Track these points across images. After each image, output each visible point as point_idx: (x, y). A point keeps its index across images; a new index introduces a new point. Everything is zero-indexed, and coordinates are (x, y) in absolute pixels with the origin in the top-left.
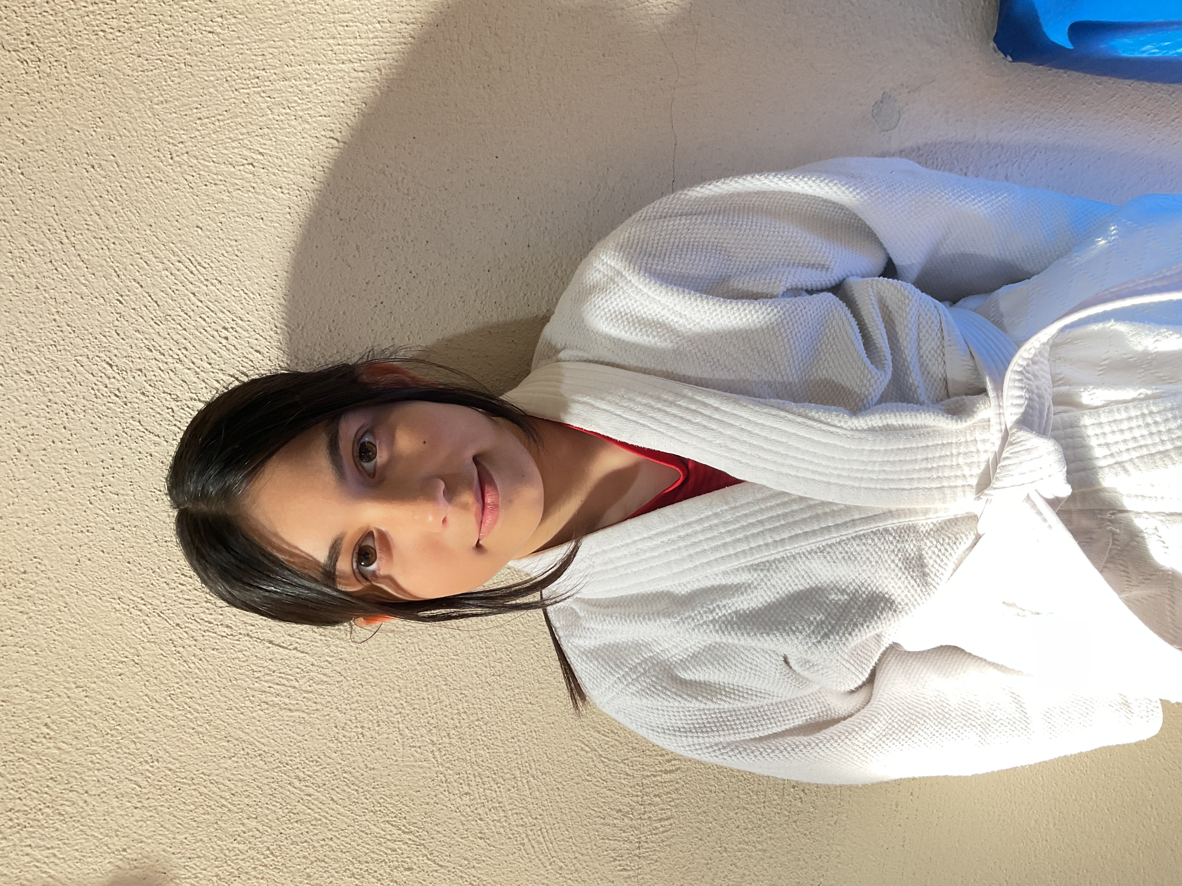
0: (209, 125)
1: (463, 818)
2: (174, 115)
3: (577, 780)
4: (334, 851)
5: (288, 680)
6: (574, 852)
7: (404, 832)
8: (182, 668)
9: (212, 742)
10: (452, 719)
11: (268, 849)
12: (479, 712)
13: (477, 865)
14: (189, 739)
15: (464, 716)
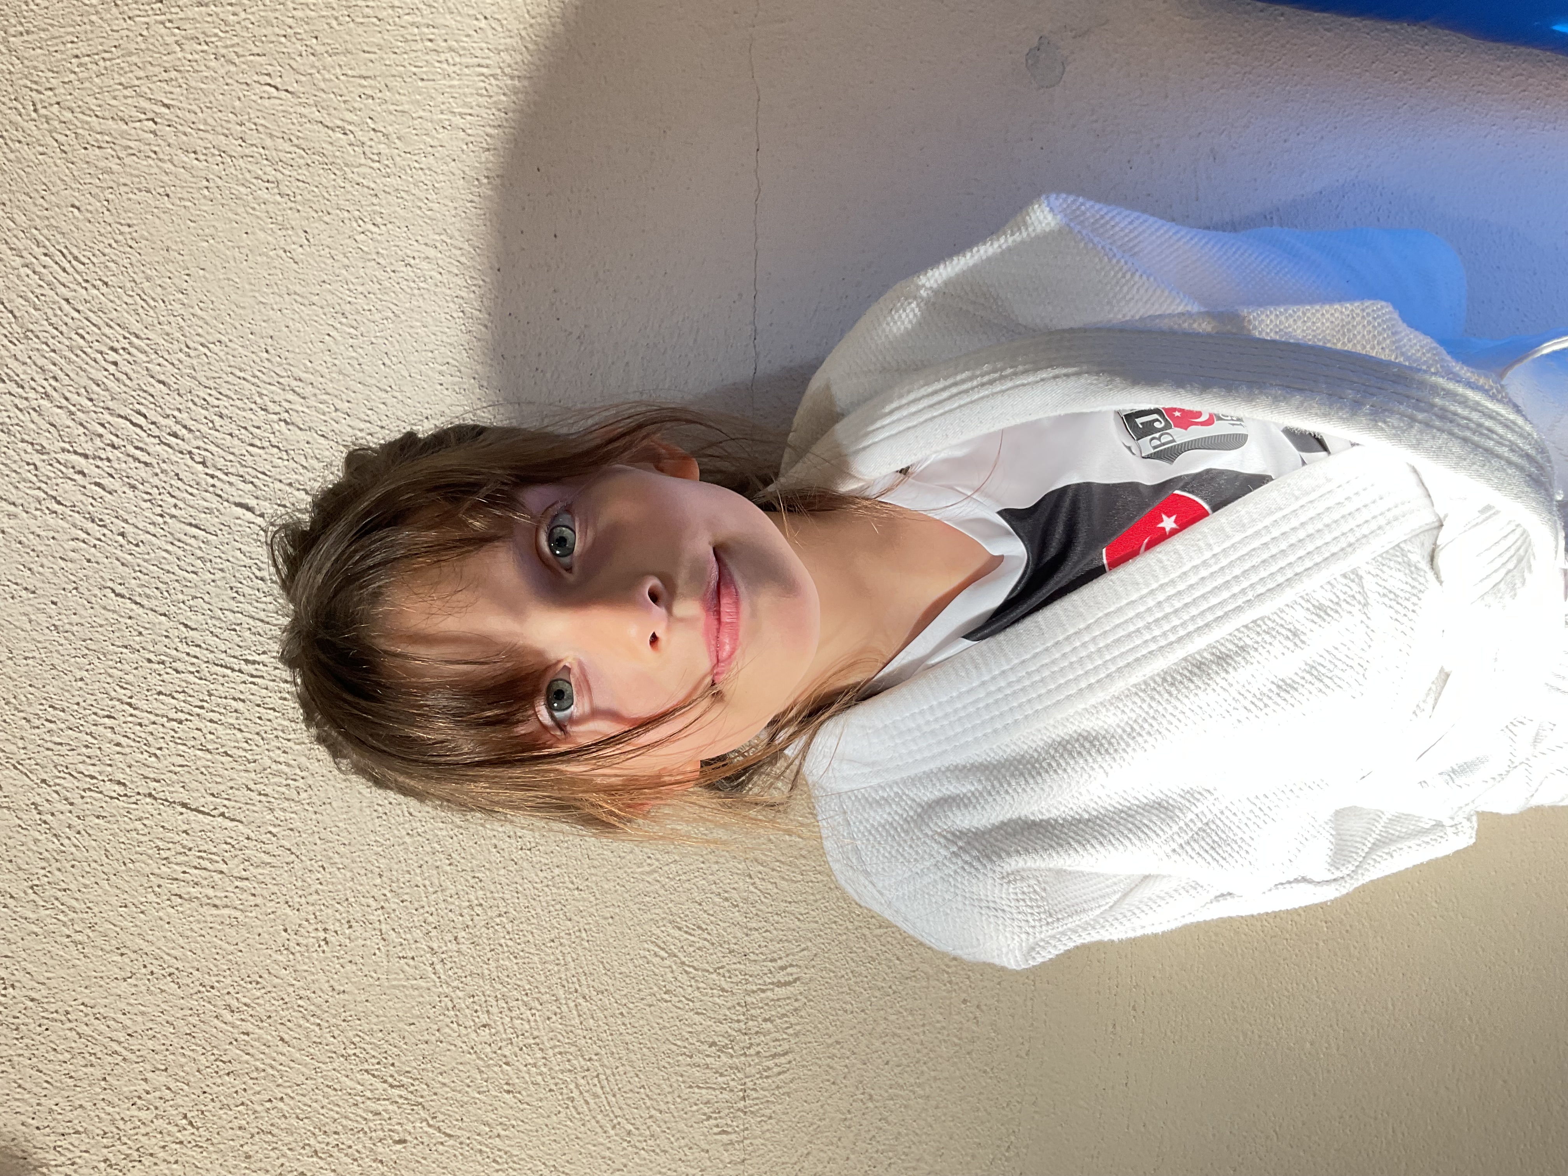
0: (89, 66)
1: (481, 1063)
2: (39, 51)
3: (649, 1000)
4: (286, 1118)
5: (211, 861)
6: (648, 1108)
7: (392, 1086)
8: (50, 846)
9: (96, 957)
10: (461, 915)
11: (185, 1117)
12: (502, 904)
13: (503, 1133)
14: (62, 953)
15: (478, 910)
